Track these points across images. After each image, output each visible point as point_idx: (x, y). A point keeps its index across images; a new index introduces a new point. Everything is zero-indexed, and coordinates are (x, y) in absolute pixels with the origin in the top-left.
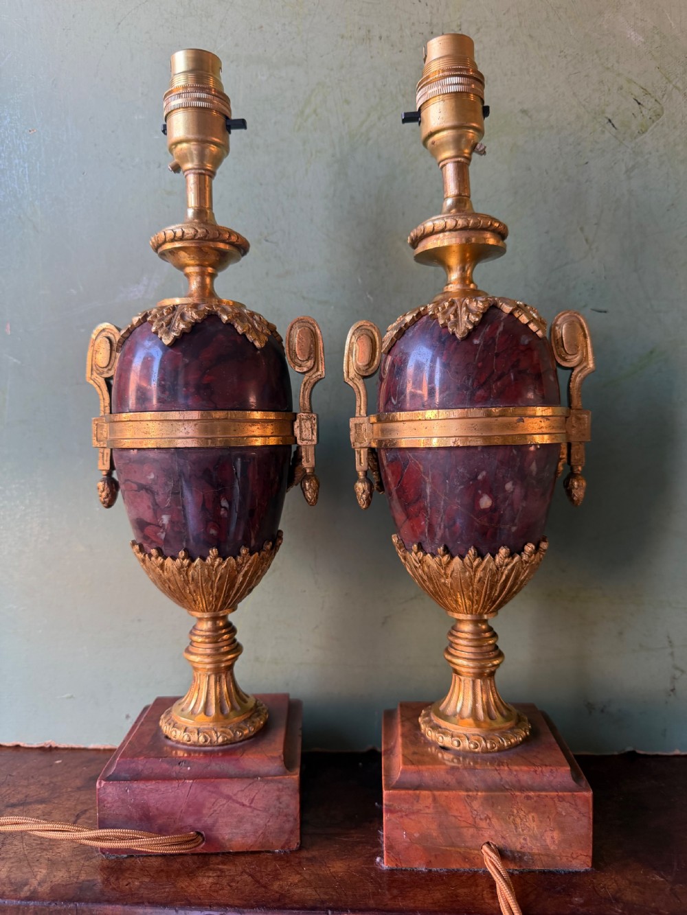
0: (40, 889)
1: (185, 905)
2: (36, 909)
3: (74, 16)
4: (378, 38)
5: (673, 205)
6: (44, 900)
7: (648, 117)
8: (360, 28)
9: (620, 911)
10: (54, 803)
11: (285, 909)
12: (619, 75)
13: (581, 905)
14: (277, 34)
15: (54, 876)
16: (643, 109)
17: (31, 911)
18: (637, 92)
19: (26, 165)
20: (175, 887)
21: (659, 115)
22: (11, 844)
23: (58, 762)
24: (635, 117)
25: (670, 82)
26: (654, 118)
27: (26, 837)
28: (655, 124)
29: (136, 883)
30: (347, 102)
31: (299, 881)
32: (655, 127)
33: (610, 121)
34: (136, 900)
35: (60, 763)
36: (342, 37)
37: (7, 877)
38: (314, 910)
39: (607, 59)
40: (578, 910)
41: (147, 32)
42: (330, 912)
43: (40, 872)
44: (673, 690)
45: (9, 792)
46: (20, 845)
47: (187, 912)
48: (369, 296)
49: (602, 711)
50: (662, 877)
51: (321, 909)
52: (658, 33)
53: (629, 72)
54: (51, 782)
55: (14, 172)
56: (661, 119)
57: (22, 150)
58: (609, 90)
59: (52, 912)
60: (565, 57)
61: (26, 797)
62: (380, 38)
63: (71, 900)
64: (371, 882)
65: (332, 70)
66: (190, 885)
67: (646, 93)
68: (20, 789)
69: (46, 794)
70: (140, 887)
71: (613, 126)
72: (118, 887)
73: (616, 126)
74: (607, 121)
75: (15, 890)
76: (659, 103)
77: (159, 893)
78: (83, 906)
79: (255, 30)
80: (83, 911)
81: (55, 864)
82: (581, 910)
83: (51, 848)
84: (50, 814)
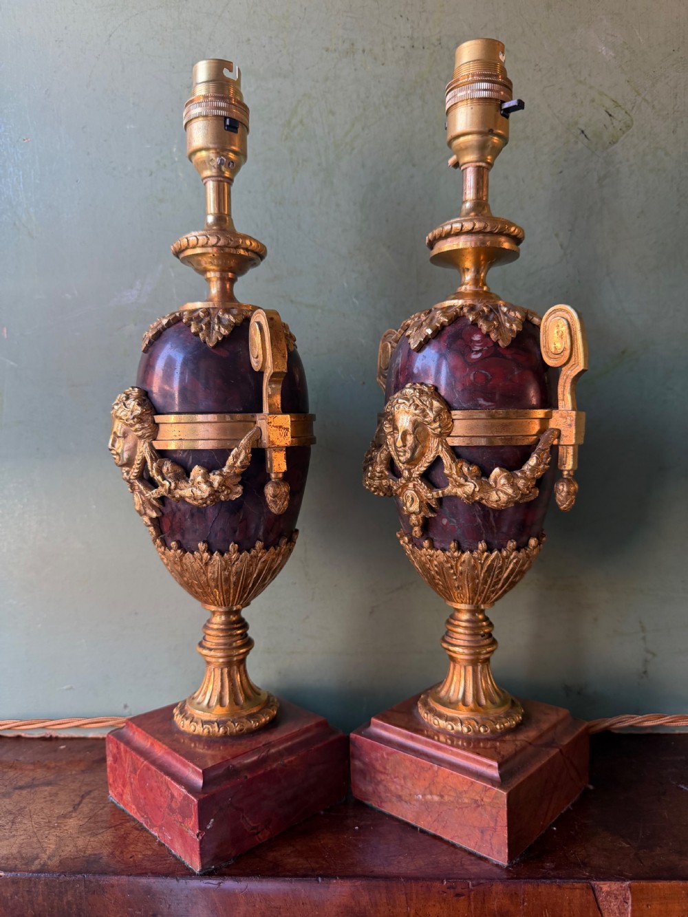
0: (49, 863)
1: (185, 875)
2: (47, 881)
3: (66, 28)
4: (361, 52)
5: (642, 212)
6: (53, 872)
7: (619, 129)
8: (344, 42)
9: (587, 874)
10: (60, 785)
12: (591, 87)
14: (264, 47)
15: (63, 851)
16: (614, 121)
17: (42, 882)
18: (608, 104)
19: (21, 173)
21: (629, 126)
22: (20, 822)
23: (62, 747)
24: (607, 128)
25: (639, 95)
26: (624, 129)
27: (35, 816)
28: (625, 135)
29: (140, 856)
30: (332, 113)
31: (291, 852)
32: (626, 137)
33: (583, 132)
34: (140, 871)
35: (64, 749)
36: (327, 50)
37: (18, 852)
38: (306, 878)
39: (580, 73)
41: (138, 44)
42: (320, 879)
43: (49, 847)
44: (645, 672)
45: (17, 775)
46: (29, 824)
47: (188, 881)
48: (354, 300)
49: (579, 693)
50: (628, 844)
51: (312, 876)
52: (627, 48)
53: (601, 85)
54: (56, 766)
55: (9, 180)
56: (631, 130)
57: (16, 158)
58: (582, 102)
59: (61, 883)
60: (540, 70)
61: (33, 780)
62: (364, 51)
63: (80, 873)
65: (317, 81)
67: (617, 105)
68: (27, 772)
69: (52, 777)
70: (143, 859)
71: (586, 136)
72: (123, 860)
73: (588, 136)
74: (579, 131)
75: (26, 864)
76: (629, 115)
77: (161, 865)
78: (91, 877)
79: (243, 42)
80: (91, 882)
81: (62, 840)
82: (552, 874)
83: (58, 826)
84: (57, 794)
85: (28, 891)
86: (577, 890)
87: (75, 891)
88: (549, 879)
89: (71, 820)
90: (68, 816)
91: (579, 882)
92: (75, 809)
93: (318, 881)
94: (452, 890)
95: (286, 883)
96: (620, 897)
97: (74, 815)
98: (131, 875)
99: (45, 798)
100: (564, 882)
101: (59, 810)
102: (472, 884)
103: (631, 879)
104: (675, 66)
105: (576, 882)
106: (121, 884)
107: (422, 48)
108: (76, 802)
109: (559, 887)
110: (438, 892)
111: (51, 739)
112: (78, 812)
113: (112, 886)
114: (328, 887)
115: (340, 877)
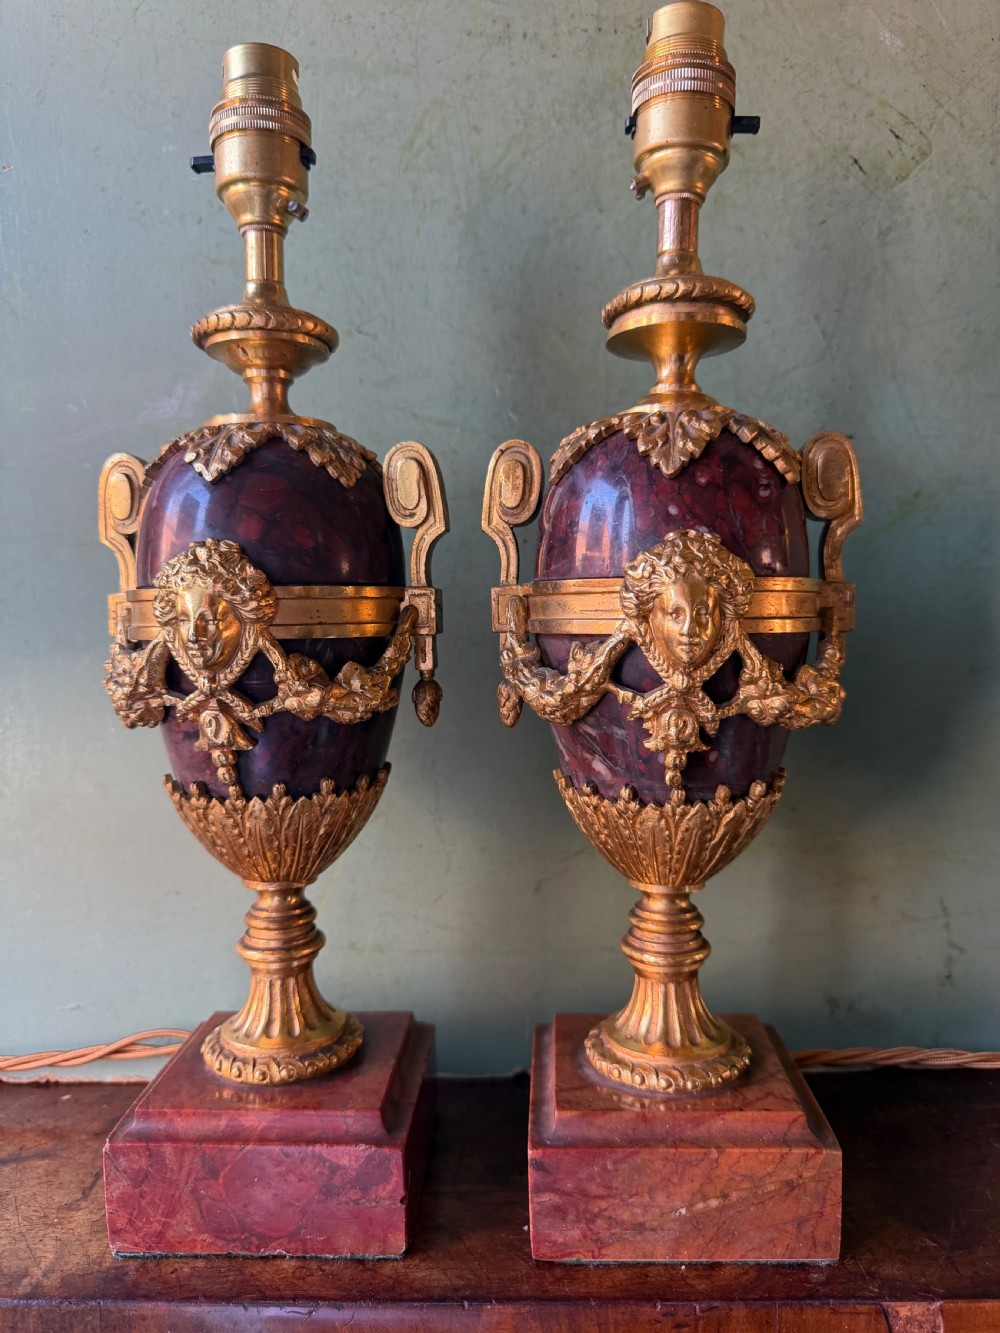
0: (45, 1282)
1: (257, 1299)
2: (42, 1311)
4: (521, 37)
5: (945, 284)
6: (51, 1298)
7: (911, 156)
8: (494, 22)
9: (876, 1290)
10: (62, 1157)
11: (402, 1300)
12: (868, 95)
13: (822, 1284)
14: (373, 28)
15: (66, 1263)
16: (904, 146)
17: (34, 1313)
18: (894, 119)
20: (242, 1274)
21: (925, 154)
23: (64, 1098)
24: (892, 156)
25: (941, 106)
26: (918, 158)
27: (23, 1207)
28: (919, 167)
29: (186, 1270)
30: (477, 129)
31: (422, 1261)
32: (920, 170)
33: (856, 161)
34: (187, 1294)
35: (68, 1100)
36: (469, 34)
38: (444, 1301)
39: (851, 72)
40: (818, 1290)
42: (466, 1304)
43: (45, 1257)
44: (949, 977)
46: (14, 1220)
47: (261, 1309)
48: (511, 414)
49: (850, 1009)
50: (935, 1242)
51: (453, 1300)
52: (923, 36)
53: (883, 91)
54: (56, 1127)
56: (928, 160)
58: (855, 117)
59: (64, 1314)
60: (792, 67)
61: (21, 1149)
62: (525, 36)
63: (93, 1298)
64: (524, 1259)
65: (454, 82)
66: (264, 1270)
67: (907, 121)
68: (11, 1137)
70: (191, 1275)
71: (861, 168)
72: (160, 1276)
73: (864, 168)
74: (851, 161)
75: (9, 1285)
76: (925, 136)
77: (219, 1283)
78: (110, 1304)
79: (340, 21)
80: (110, 1312)
81: (66, 1245)
82: (822, 1290)
83: (59, 1223)
84: (56, 1173)
85: (11, 1328)
86: (862, 1317)
87: (86, 1326)
88: (819, 1299)
89: (79, 1213)
90: (73, 1207)
91: (865, 1304)
92: (85, 1195)
93: (463, 1306)
94: (670, 1319)
95: (414, 1311)
96: (926, 1325)
97: (83, 1204)
98: (173, 1300)
99: (39, 1178)
100: (841, 1304)
101: (60, 1198)
102: (700, 1309)
103: (943, 1297)
104: (994, 63)
105: (858, 1304)
106: (158, 1315)
107: (613, 32)
108: (87, 1185)
109: (834, 1311)
110: (650, 1321)
111: (47, 1085)
112: (90, 1199)
113: (144, 1318)
114: (479, 1316)
115: (497, 1300)
